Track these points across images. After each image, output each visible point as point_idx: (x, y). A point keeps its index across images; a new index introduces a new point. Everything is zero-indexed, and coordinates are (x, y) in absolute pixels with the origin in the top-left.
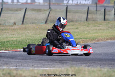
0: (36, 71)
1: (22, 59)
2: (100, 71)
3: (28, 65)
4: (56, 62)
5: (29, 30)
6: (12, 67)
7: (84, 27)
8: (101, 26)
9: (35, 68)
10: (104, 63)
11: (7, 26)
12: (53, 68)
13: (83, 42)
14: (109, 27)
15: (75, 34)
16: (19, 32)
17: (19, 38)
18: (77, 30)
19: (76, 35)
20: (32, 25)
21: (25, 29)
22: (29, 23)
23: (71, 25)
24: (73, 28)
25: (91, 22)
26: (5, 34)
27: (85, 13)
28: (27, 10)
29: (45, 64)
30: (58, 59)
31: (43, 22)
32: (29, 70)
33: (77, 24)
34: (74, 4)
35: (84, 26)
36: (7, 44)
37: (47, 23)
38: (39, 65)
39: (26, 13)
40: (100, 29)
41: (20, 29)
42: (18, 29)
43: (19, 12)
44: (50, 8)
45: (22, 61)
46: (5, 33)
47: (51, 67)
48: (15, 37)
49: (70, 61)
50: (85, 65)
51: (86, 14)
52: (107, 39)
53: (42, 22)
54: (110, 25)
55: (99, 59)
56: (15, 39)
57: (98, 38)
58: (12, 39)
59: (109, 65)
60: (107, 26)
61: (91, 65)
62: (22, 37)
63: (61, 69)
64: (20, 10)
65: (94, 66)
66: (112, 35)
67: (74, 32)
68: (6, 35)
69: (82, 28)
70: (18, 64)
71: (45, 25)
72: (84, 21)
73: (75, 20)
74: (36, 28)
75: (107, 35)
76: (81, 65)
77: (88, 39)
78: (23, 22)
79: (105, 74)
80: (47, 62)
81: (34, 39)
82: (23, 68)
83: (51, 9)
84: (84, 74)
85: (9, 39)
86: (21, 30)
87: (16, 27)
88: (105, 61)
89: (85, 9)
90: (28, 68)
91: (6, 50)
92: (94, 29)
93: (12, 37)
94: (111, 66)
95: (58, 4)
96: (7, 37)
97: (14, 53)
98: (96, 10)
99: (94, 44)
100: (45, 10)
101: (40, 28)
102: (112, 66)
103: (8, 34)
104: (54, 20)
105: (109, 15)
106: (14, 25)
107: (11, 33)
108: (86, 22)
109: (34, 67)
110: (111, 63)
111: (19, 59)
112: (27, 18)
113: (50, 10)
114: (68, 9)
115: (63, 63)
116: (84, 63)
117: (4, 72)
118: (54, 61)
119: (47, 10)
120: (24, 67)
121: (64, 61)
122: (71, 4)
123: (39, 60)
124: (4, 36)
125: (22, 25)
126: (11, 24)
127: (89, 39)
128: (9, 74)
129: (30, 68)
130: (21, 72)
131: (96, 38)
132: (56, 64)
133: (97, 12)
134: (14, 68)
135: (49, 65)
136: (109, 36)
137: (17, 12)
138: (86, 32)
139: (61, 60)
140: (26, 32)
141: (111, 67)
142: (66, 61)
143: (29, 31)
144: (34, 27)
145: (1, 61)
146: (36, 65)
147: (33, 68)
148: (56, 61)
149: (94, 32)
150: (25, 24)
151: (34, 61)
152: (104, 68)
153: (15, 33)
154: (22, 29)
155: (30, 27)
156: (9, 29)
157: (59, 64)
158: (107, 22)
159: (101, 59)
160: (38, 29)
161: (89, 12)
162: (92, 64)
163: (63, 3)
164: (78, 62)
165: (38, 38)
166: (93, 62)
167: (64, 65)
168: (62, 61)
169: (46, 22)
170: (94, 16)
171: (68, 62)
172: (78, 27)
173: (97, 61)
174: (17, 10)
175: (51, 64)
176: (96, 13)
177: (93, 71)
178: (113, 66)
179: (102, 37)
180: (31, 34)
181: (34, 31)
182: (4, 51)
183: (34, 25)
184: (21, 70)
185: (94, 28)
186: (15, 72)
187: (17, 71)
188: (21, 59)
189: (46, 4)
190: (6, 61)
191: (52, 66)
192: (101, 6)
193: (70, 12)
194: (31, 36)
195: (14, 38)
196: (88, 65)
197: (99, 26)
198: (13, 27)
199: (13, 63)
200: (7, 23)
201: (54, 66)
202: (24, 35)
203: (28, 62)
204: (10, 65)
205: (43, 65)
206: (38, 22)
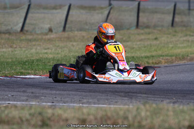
0: (85, 111)
1: (63, 90)
3: (73, 100)
4: (120, 96)
5: (75, 41)
6: (46, 102)
7: (168, 37)
9: (84, 105)
11: (38, 34)
12: (114, 105)
13: (165, 62)
15: (153, 49)
16: (57, 45)
17: (58, 54)
18: (155, 42)
19: (154, 50)
20: (80, 32)
21: (69, 39)
22: (75, 29)
23: (146, 33)
24: (149, 39)
25: (180, 28)
26: (35, 47)
27: (169, 13)
28: (71, 7)
29: (101, 97)
32: (73, 108)
33: (155, 31)
36: (37, 64)
38: (90, 100)
39: (71, 13)
41: (60, 39)
42: (57, 39)
43: (58, 11)
44: (110, 5)
46: (34, 45)
47: (112, 103)
48: (51, 53)
49: (144, 94)
50: (168, 101)
53: (95, 28)
55: (193, 91)
56: (51, 56)
57: (191, 55)
58: (47, 56)
61: (179, 100)
62: (63, 53)
63: (127, 107)
64: (60, 8)
65: (184, 102)
67: (151, 44)
68: (36, 49)
69: (164, 39)
70: (56, 98)
72: (169, 26)
73: (153, 24)
74: (86, 37)
76: (162, 101)
77: (174, 58)
78: (65, 27)
80: (104, 95)
83: (112, 6)
84: (167, 115)
85: (41, 56)
86: (61, 41)
87: (52, 36)
89: (170, 7)
90: (72, 105)
91: (35, 75)
92: (184, 41)
93: (46, 53)
96: (37, 53)
99: (184, 66)
100: (102, 8)
103: (39, 48)
104: (116, 25)
106: (50, 33)
107: (44, 46)
108: (170, 28)
109: (82, 104)
111: (58, 90)
112: (72, 21)
113: (110, 7)
114: (141, 7)
115: (131, 98)
116: (167, 97)
117: (33, 111)
118: (117, 93)
119: (105, 8)
120: (65, 103)
121: (134, 94)
123: (90, 91)
124: (33, 51)
125: (63, 33)
126: (44, 31)
127: (176, 57)
128: (40, 114)
129: (75, 105)
130: (60, 112)
131: (188, 56)
132: (120, 98)
134: (49, 104)
135: (107, 100)
137: (54, 11)
138: (171, 46)
139: (129, 92)
140: (69, 44)
142: (136, 93)
143: (74, 44)
144: (83, 37)
145: (28, 93)
146: (85, 101)
147: (81, 105)
148: (120, 94)
149: (185, 45)
150: (68, 31)
151: (83, 93)
153: (51, 46)
154: (62, 39)
155: (76, 36)
156: (42, 39)
157: (123, 98)
161: (177, 11)
162: (180, 99)
164: (157, 95)
166: (182, 97)
167: (134, 101)
168: (130, 94)
170: (185, 19)
171: (140, 95)
172: (158, 36)
173: (189, 94)
174: (55, 8)
175: (111, 99)
176: (189, 14)
177: (183, 111)
180: (77, 49)
182: (32, 76)
183: (84, 33)
184: (60, 108)
185: (185, 38)
186: (50, 111)
187: (54, 109)
188: (60, 90)
190: (36, 93)
191: (112, 101)
193: (144, 12)
194: (77, 52)
196: (173, 101)
197: (192, 36)
198: (48, 37)
199: (46, 95)
200: (38, 28)
201: (116, 102)
202: (65, 49)
203: (72, 94)
204: (41, 99)
205: (98, 100)
206: (90, 28)
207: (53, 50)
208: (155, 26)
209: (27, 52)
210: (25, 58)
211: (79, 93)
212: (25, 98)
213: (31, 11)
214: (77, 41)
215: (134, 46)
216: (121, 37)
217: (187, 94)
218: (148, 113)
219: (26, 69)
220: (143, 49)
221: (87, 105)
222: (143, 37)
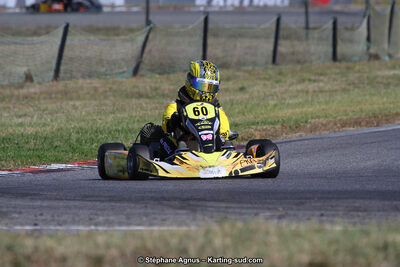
0: (101, 239)
1: (56, 199)
2: (318, 231)
3: (77, 219)
4: (171, 207)
5: (79, 98)
6: (22, 225)
7: (265, 85)
8: (322, 81)
9: (100, 228)
10: (332, 206)
11: (3, 87)
12: (161, 225)
13: (262, 137)
14: (349, 85)
15: (237, 110)
16: (43, 107)
17: (44, 125)
18: (239, 96)
19: (239, 113)
20: (88, 81)
21: (66, 94)
22: (80, 75)
24: (227, 90)
25: (290, 66)
27: (267, 37)
28: (70, 29)
29: (134, 211)
30: (178, 195)
31: (125, 69)
32: (78, 234)
33: (240, 74)
34: (231, 9)
35: (267, 83)
37: (141, 72)
38: (112, 218)
39: (68, 42)
40: (321, 91)
41: (49, 96)
42: (42, 96)
43: (43, 38)
44: (148, 22)
45: (55, 203)
47: (155, 221)
48: (30, 125)
49: (219, 201)
50: (268, 214)
51: (272, 40)
52: (344, 124)
53: (121, 71)
54: (352, 77)
55: (317, 192)
56: (30, 130)
57: (313, 121)
58: (22, 130)
59: (352, 213)
60: (344, 79)
61: (291, 212)
62: (55, 124)
63: (184, 228)
64: (48, 33)
65: (300, 215)
66: (361, 111)
67: (231, 101)
69: (258, 88)
70: (41, 215)
71: (134, 80)
72: (267, 63)
73: (235, 60)
74: (101, 90)
75: (345, 111)
76: (256, 214)
77: (278, 126)
78: (57, 71)
79: (337, 241)
80: (139, 206)
81: (95, 129)
82: (59, 228)
83: (151, 25)
84: (266, 244)
85: (11, 131)
86: (51, 98)
87: (33, 89)
88: (339, 198)
89: (267, 25)
90: (74, 228)
92: (298, 91)
93: (21, 125)
94: (359, 216)
95: (178, 10)
96: (3, 125)
97: (29, 177)
98: (303, 25)
99: (299, 143)
100: (131, 30)
101: (115, 91)
102: (360, 214)
103: (6, 114)
104: (161, 64)
105: (351, 41)
106: (28, 83)
107: (16, 110)
108: (270, 66)
109: (96, 225)
110: (357, 205)
112: (71, 59)
113: (148, 28)
114: (210, 26)
115: (194, 210)
116: (266, 206)
118: (165, 202)
119: (138, 30)
120: (60, 225)
121: (199, 203)
122: (221, 7)
123: (111, 199)
125: (55, 82)
126: (16, 80)
127: (282, 125)
128: (10, 248)
129: (81, 228)
130: (49, 243)
131: (306, 122)
132: (171, 211)
133: (307, 35)
134: (28, 228)
135: (146, 215)
136: (351, 114)
137: (35, 38)
138: (272, 103)
139: (188, 199)
140: (68, 105)
141: (357, 220)
142: (205, 200)
143: (78, 103)
144: (96, 89)
146: (101, 219)
147: (93, 227)
148: (173, 203)
149: (300, 100)
150: (63, 79)
151: (98, 203)
152: (332, 222)
153: (31, 109)
154: (53, 96)
155: (82, 88)
156: (11, 97)
157: (179, 211)
158: (344, 64)
159: (323, 192)
160: (108, 93)
161: (281, 33)
162: (292, 209)
163: (195, 6)
164: (246, 203)
165: (108, 125)
166: (296, 204)
167: (199, 216)
168: (191, 202)
169: (135, 72)
170: (300, 47)
172: (245, 84)
173: (309, 198)
174: (35, 33)
175: (154, 213)
176: (307, 37)
177: (297, 234)
178: (365, 213)
179: (326, 117)
180: (84, 113)
181: (94, 102)
183: (96, 83)
184: (51, 236)
185: (299, 87)
186: (29, 243)
187: (37, 237)
188: (51, 199)
189: (135, 9)
190: (2, 207)
191: (155, 219)
192: (321, 13)
193: (216, 35)
194: (84, 121)
195: (28, 128)
196: (278, 214)
197: (315, 81)
198: (24, 91)
199: (23, 211)
200: (4, 75)
201: (164, 220)
202: (60, 115)
203: (75, 207)
204: (12, 218)
205: (128, 217)
206: (108, 72)
207: (35, 117)
208: (240, 64)
211: (89, 203)
214: (84, 99)
216: (172, 87)
217: (306, 199)
218: (228, 241)
221: (105, 228)
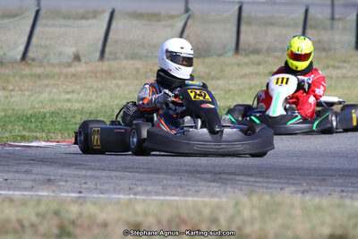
0: (139, 208)
1: (99, 169)
2: (339, 206)
3: (118, 188)
4: (205, 179)
5: (122, 78)
6: (68, 192)
8: (345, 68)
9: (138, 197)
10: (352, 183)
11: (53, 65)
12: (192, 196)
16: (89, 85)
17: (90, 101)
20: (131, 62)
21: (110, 73)
22: (123, 56)
23: (253, 64)
24: (257, 74)
25: (316, 53)
26: (48, 90)
27: (296, 26)
28: (115, 14)
29: (170, 182)
30: (210, 169)
32: (118, 202)
33: (270, 59)
36: (52, 122)
38: (149, 188)
39: (113, 26)
40: (344, 77)
41: (95, 74)
42: (89, 75)
43: (90, 22)
44: (187, 10)
45: (98, 173)
46: (47, 86)
47: (189, 193)
48: (77, 101)
50: (293, 188)
51: (300, 29)
55: (338, 170)
56: (77, 106)
58: (69, 105)
61: (312, 187)
62: (100, 101)
63: (216, 200)
64: (95, 17)
65: (322, 191)
68: (50, 93)
70: (85, 183)
73: (265, 46)
74: (142, 71)
76: (281, 189)
78: (103, 52)
80: (175, 178)
82: (101, 196)
83: (190, 13)
84: (290, 216)
85: (59, 106)
86: (96, 77)
87: (79, 68)
89: (296, 15)
90: (115, 196)
91: (48, 141)
93: (69, 100)
96: (52, 100)
98: (329, 16)
100: (172, 17)
103: (55, 91)
104: (198, 48)
106: (76, 63)
107: (64, 86)
109: (135, 194)
111: (90, 169)
112: (116, 41)
113: (187, 15)
114: (244, 14)
115: (224, 182)
116: (291, 181)
117: (42, 208)
118: (198, 175)
119: (178, 16)
120: (103, 193)
121: (229, 177)
123: (149, 171)
124: (45, 96)
125: (101, 63)
126: (65, 60)
128: (56, 213)
129: (121, 196)
130: (93, 209)
132: (204, 183)
133: (332, 25)
134: (73, 195)
135: (181, 186)
137: (84, 22)
139: (220, 173)
140: (111, 84)
142: (234, 174)
143: (120, 82)
144: (138, 70)
145: (33, 174)
146: (140, 189)
147: (132, 196)
148: (205, 176)
150: (108, 60)
151: (137, 174)
152: (352, 198)
153: (78, 87)
154: (99, 75)
155: (124, 68)
156: (60, 75)
157: (211, 184)
159: (344, 170)
160: (149, 74)
161: (309, 22)
162: (314, 185)
164: (273, 178)
166: (319, 181)
167: (229, 189)
168: (223, 176)
170: (325, 36)
171: (241, 177)
172: (274, 69)
173: (331, 176)
174: (84, 17)
175: (188, 185)
176: (332, 27)
177: (319, 208)
180: (126, 92)
181: (136, 82)
182: (43, 144)
183: (138, 64)
184: (94, 203)
186: (74, 209)
187: (81, 204)
188: (94, 169)
190: (50, 175)
191: (189, 190)
192: (346, 6)
193: (249, 23)
194: (126, 98)
195: (76, 104)
196: (303, 189)
197: (338, 68)
198: (72, 70)
199: (69, 179)
200: (54, 54)
201: (197, 191)
202: (104, 92)
203: (117, 177)
204: (59, 186)
205: (164, 188)
206: (150, 55)
207: (82, 94)
208: (270, 51)
209: (32, 98)
210: (30, 109)
211: (129, 174)
212: (28, 184)
213: (40, 21)
214: (126, 78)
215: (231, 87)
216: (207, 70)
217: (328, 176)
218: (256, 213)
219: (31, 130)
220: (247, 91)
221: (143, 197)
222: (247, 70)
